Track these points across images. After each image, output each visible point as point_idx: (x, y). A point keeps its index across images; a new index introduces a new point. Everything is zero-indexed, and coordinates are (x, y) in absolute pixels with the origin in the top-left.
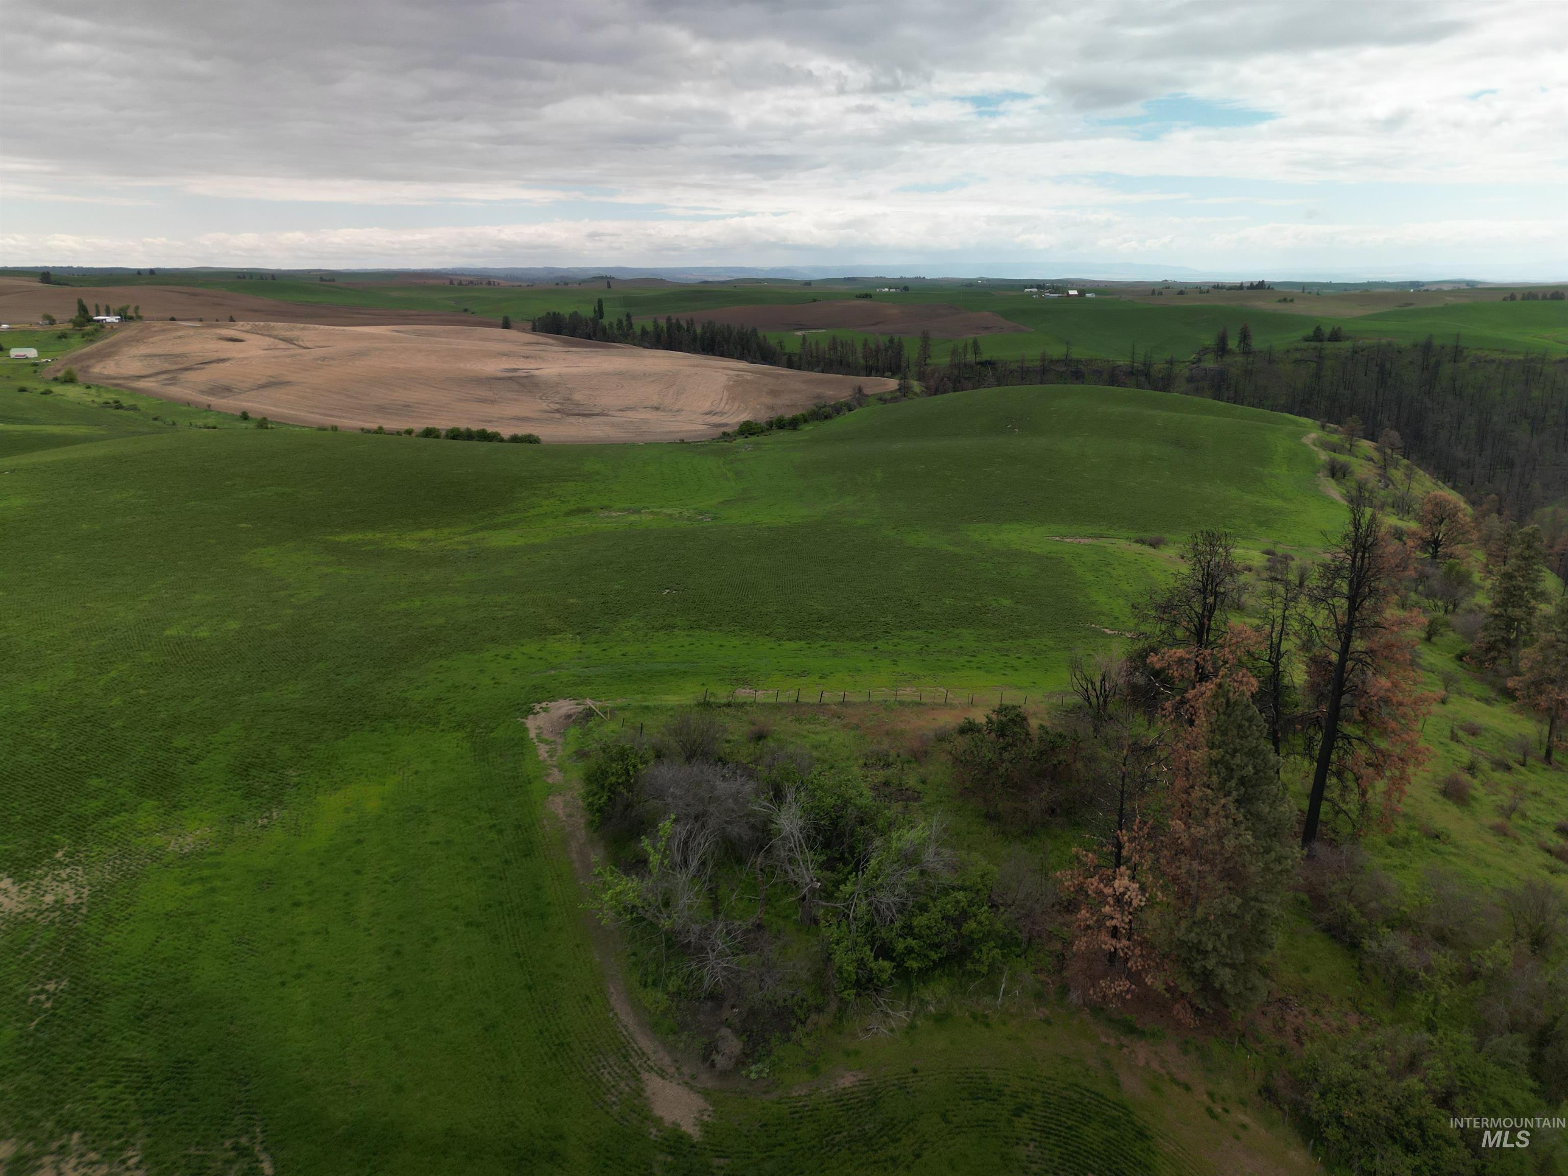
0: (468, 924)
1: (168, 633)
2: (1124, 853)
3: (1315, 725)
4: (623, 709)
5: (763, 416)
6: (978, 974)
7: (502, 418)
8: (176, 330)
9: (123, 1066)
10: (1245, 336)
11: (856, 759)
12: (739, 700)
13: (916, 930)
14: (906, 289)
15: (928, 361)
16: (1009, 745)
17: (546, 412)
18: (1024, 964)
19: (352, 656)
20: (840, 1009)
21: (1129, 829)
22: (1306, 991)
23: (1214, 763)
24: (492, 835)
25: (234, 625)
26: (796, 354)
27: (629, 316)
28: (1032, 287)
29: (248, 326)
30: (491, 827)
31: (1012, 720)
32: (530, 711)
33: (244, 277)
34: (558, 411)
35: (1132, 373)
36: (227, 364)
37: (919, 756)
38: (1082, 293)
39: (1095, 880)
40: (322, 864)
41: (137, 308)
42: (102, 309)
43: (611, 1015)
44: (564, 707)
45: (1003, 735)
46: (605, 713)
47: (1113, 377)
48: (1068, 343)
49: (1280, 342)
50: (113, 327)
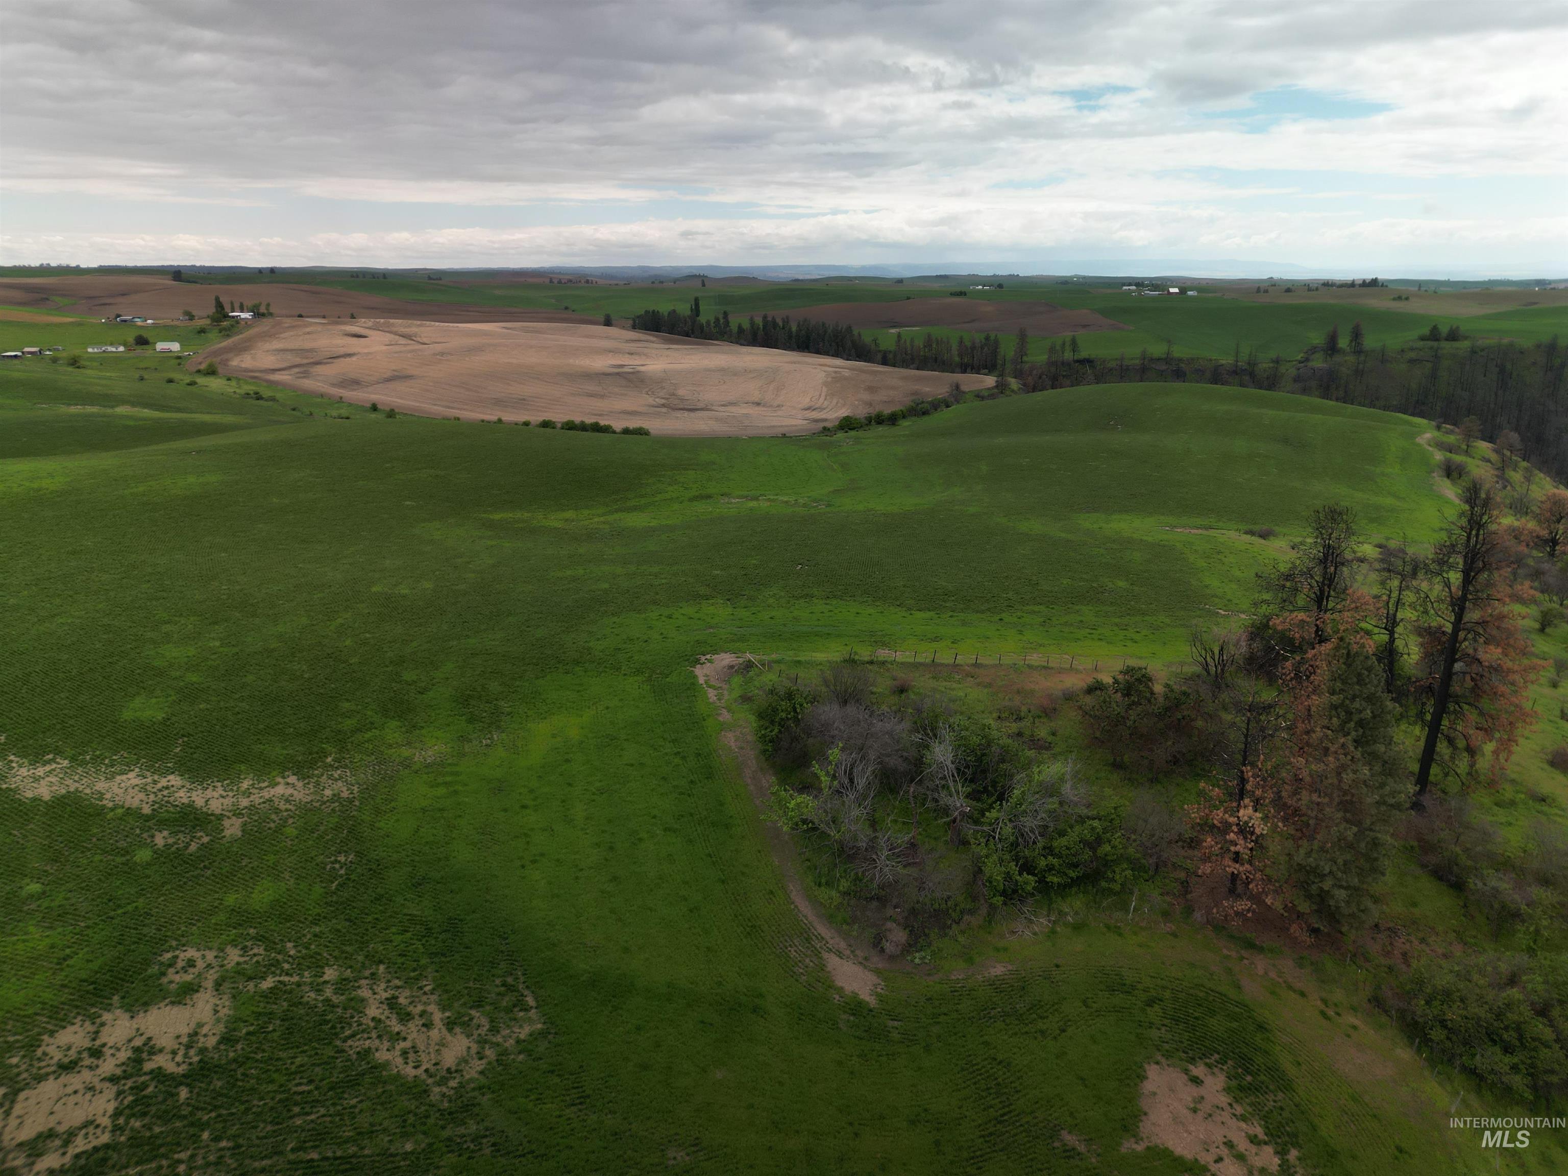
0: (665, 830)
1: (374, 589)
2: (1248, 787)
3: (1427, 693)
4: (778, 662)
5: (861, 412)
6: (1111, 892)
7: (611, 412)
8: (306, 326)
9: (408, 920)
10: (1356, 335)
11: (991, 713)
12: (880, 659)
13: (1057, 851)
14: (1000, 286)
15: (1025, 358)
16: (1134, 703)
17: (653, 406)
18: (1152, 887)
19: (536, 613)
20: (989, 914)
21: (1253, 765)
22: (1414, 923)
23: (1334, 707)
24: (677, 760)
25: (428, 585)
26: (890, 352)
27: (726, 314)
28: (1130, 285)
29: (370, 322)
30: (675, 754)
31: (1138, 680)
32: (697, 662)
33: (357, 276)
34: (663, 406)
35: (1235, 372)
36: (354, 359)
37: (1048, 712)
38: (1183, 291)
39: (1220, 813)
40: (540, 777)
41: (268, 305)
42: (237, 305)
43: (792, 907)
44: (726, 659)
45: (1128, 695)
46: (763, 665)
47: (1217, 376)
48: (1169, 341)
49: (1393, 341)
50: (247, 324)
